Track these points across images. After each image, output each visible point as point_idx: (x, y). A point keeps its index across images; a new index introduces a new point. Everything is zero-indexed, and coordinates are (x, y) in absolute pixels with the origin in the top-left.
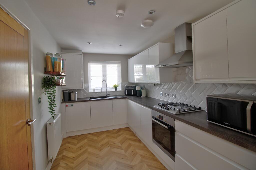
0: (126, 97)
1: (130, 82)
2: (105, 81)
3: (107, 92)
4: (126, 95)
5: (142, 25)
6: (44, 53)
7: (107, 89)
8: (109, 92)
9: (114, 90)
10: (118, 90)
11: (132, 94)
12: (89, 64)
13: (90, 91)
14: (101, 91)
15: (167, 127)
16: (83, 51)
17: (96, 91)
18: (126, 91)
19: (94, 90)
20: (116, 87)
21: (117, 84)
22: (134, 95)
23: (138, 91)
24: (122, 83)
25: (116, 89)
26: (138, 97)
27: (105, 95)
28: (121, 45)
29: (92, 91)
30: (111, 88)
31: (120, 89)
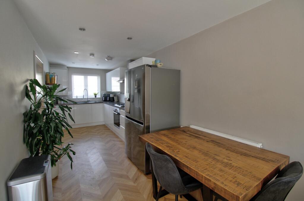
0: (103, 102)
1: (107, 91)
2: (86, 90)
3: (88, 98)
4: (104, 101)
5: (106, 60)
6: (45, 72)
7: (88, 96)
8: (89, 98)
9: (94, 97)
10: (97, 97)
11: (108, 100)
12: (72, 76)
13: (73, 98)
14: (82, 97)
15: (117, 113)
16: (67, 66)
17: (78, 98)
18: (104, 98)
19: (77, 97)
20: (95, 95)
21: (97, 93)
22: (109, 101)
23: (112, 97)
24: (101, 92)
25: (96, 97)
26: (112, 102)
27: (86, 101)
28: (98, 65)
29: (75, 98)
30: (91, 95)
31: (99, 96)
